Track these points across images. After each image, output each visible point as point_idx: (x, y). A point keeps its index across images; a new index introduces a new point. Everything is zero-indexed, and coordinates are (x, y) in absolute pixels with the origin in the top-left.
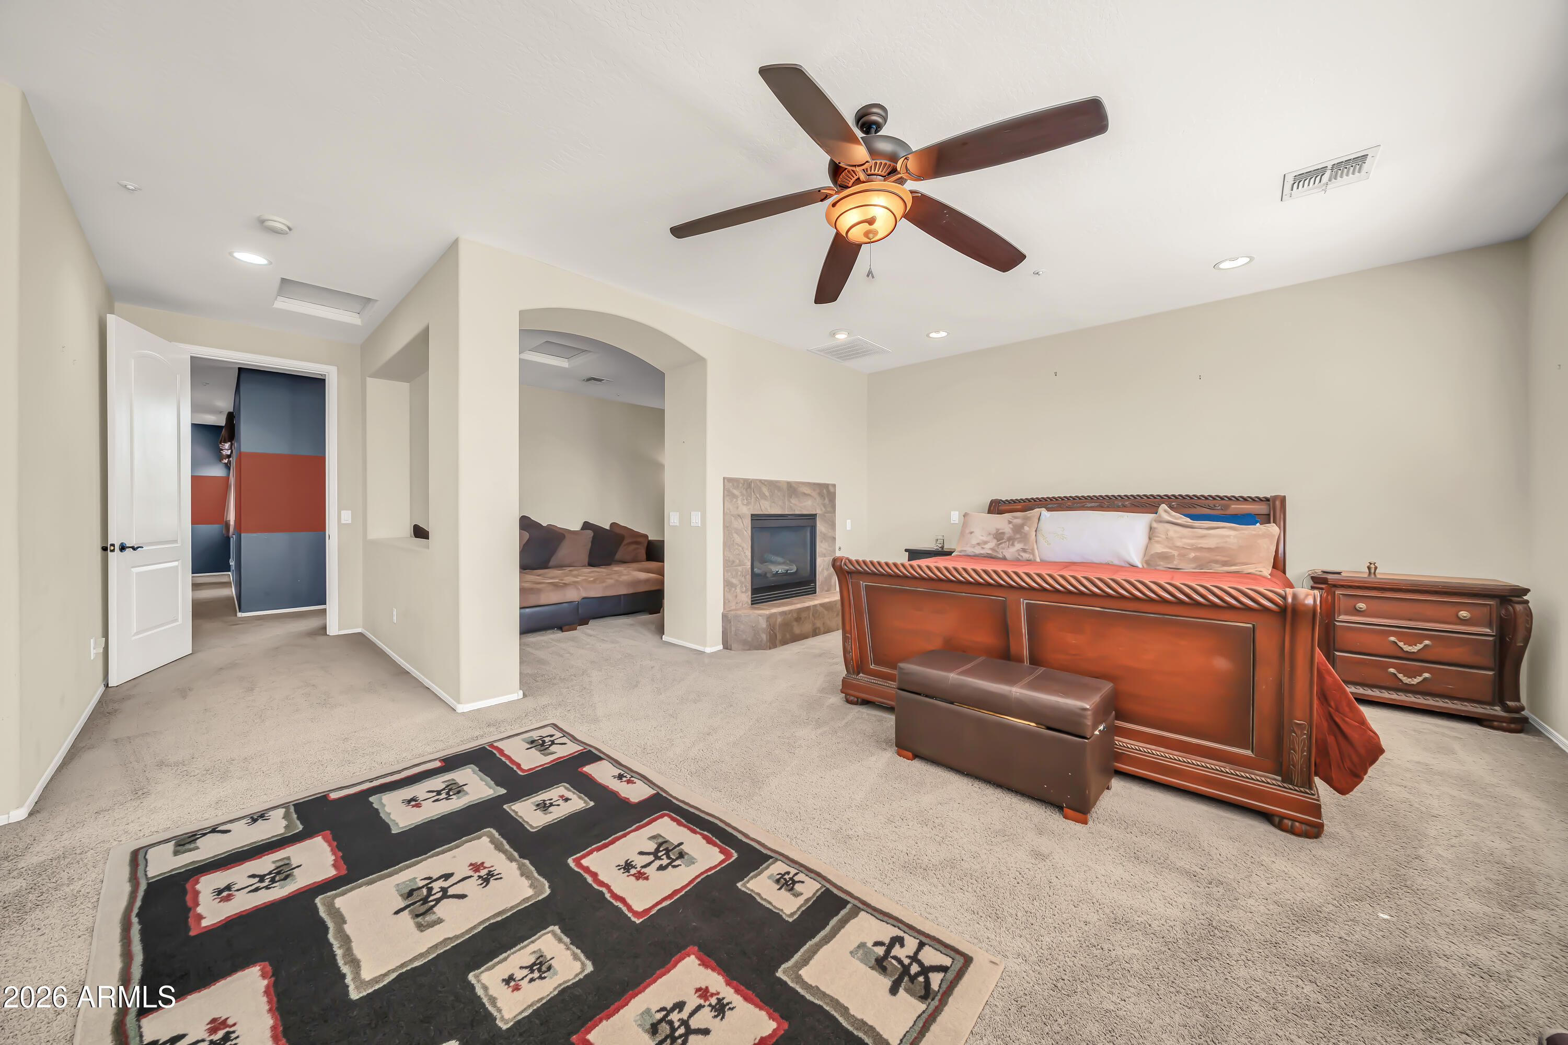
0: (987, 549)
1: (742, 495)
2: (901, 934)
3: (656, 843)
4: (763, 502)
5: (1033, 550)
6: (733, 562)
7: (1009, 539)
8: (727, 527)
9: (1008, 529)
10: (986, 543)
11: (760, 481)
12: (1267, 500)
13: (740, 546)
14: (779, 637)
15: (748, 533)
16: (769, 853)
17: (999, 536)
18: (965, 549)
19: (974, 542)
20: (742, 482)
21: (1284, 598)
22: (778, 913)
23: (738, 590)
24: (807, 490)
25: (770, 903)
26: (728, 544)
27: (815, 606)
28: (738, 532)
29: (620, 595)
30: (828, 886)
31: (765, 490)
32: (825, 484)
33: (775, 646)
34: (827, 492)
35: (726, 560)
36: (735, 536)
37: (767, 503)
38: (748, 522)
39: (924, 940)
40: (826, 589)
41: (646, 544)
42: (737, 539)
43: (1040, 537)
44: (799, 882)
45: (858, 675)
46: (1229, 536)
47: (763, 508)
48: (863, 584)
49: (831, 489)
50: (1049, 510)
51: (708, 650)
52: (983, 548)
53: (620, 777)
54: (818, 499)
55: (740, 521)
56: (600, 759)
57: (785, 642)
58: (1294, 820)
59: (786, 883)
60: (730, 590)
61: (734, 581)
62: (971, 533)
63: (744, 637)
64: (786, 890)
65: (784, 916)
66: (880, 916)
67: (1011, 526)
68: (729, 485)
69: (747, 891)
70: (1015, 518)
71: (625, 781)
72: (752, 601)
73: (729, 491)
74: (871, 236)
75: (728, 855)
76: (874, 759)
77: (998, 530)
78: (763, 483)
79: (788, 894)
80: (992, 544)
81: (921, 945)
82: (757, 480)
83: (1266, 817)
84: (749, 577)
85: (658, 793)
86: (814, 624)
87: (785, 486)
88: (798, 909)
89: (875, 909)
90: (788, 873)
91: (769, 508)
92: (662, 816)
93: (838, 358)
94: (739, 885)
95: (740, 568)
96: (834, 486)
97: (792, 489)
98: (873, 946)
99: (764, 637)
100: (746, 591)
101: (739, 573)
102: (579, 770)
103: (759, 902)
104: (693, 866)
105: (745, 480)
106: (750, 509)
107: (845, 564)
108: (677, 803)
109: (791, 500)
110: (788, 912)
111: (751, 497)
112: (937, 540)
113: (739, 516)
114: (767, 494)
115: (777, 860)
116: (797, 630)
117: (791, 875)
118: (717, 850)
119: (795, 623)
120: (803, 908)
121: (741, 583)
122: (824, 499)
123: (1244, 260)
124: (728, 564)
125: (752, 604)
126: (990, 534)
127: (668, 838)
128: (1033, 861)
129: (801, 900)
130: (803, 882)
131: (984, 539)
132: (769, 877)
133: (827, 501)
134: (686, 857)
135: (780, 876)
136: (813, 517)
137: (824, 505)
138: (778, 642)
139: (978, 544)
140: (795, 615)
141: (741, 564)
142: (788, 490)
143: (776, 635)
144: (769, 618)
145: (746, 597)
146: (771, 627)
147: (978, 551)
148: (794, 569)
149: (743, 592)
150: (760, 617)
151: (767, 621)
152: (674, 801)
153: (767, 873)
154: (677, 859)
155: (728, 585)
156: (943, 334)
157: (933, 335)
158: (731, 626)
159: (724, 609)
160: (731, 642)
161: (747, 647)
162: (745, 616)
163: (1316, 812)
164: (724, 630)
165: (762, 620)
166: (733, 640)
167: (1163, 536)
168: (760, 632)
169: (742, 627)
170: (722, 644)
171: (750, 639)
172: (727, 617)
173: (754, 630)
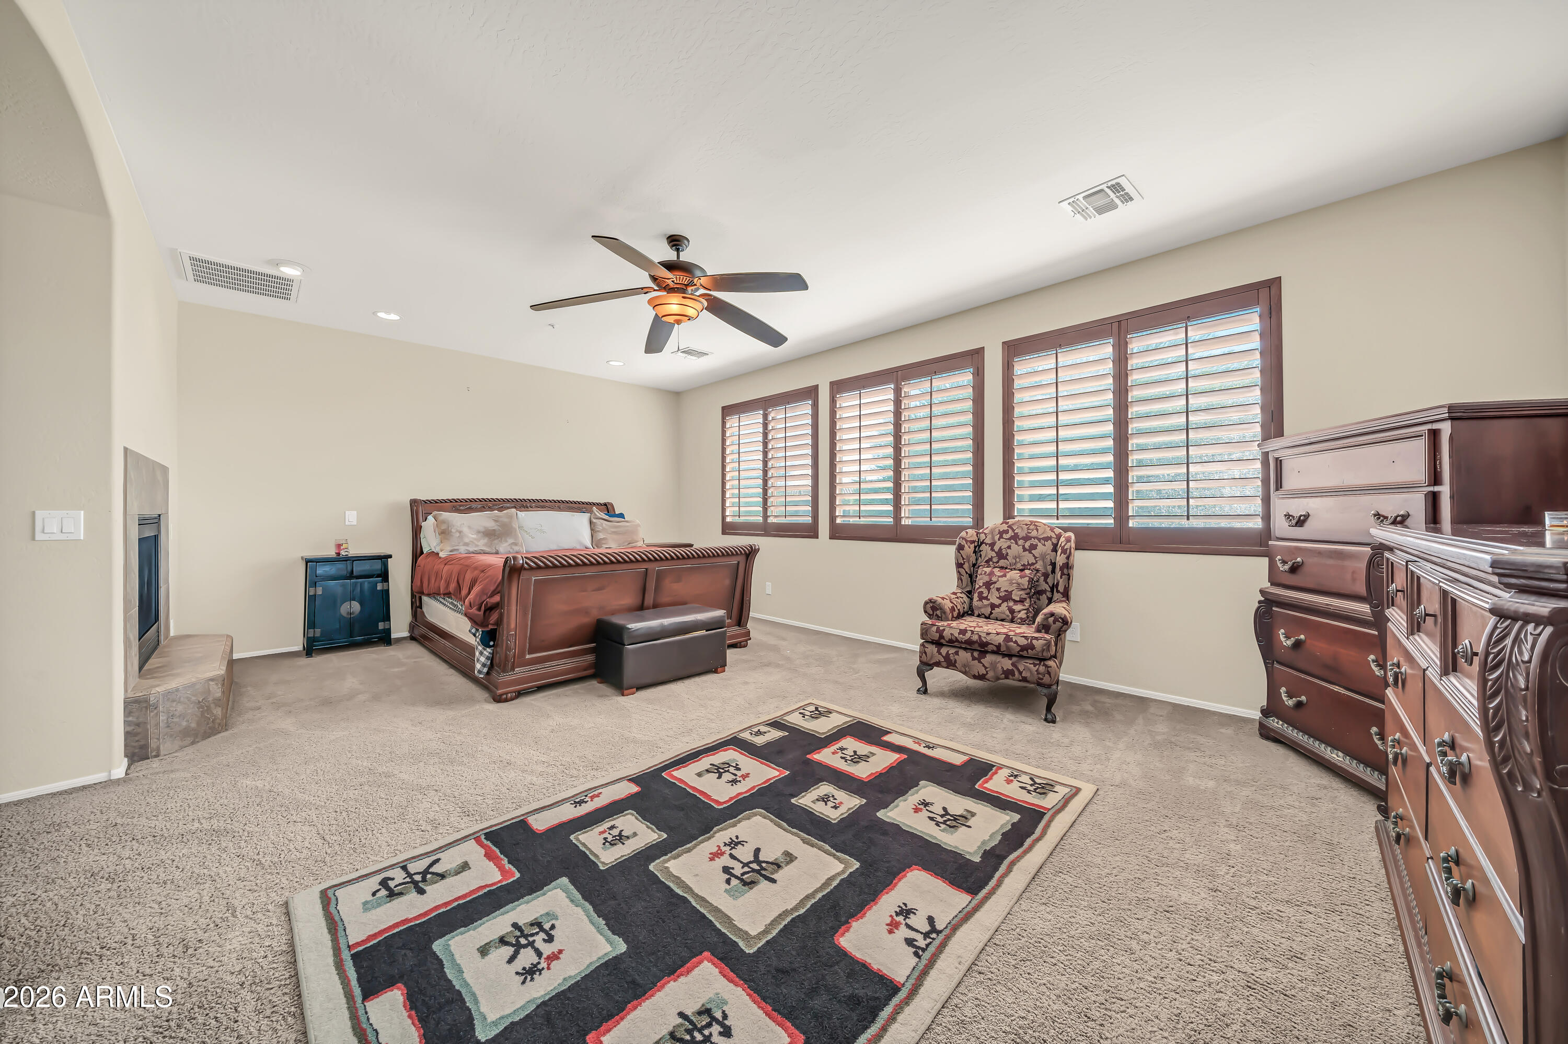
0: (481, 546)
1: (135, 480)
4: (143, 492)
5: (522, 543)
6: (131, 602)
7: (499, 535)
8: (127, 539)
9: (493, 524)
10: (477, 540)
12: (605, 504)
13: (134, 573)
15: (137, 549)
17: (489, 534)
19: (466, 540)
20: (135, 457)
23: (133, 654)
24: (159, 475)
26: (128, 570)
28: (133, 547)
32: (164, 467)
34: (165, 479)
35: (127, 600)
36: (132, 554)
37: (144, 495)
38: (137, 529)
39: (802, 708)
43: (523, 531)
44: (759, 730)
45: (514, 670)
46: (625, 524)
48: (534, 579)
49: (167, 476)
51: (117, 774)
52: (477, 545)
54: (163, 490)
55: (133, 526)
58: (745, 641)
60: (129, 654)
61: (131, 637)
63: (184, 724)
65: (785, 735)
67: (496, 522)
68: (129, 462)
70: (499, 517)
72: (139, 668)
73: (129, 473)
78: (143, 461)
79: (768, 733)
80: (484, 540)
83: (735, 646)
84: (137, 627)
87: (151, 468)
89: (782, 715)
91: (145, 504)
92: (670, 774)
95: (134, 613)
101: (134, 622)
103: (774, 741)
106: (138, 505)
108: (651, 770)
109: (153, 490)
110: (782, 734)
111: (138, 485)
113: (133, 518)
114: (145, 480)
121: (135, 639)
123: (620, 364)
124: (128, 607)
125: (139, 674)
126: (479, 532)
127: (702, 769)
131: (474, 536)
132: (753, 737)
133: (166, 494)
136: (159, 520)
137: (165, 501)
139: (472, 541)
144: (224, 680)
145: (137, 663)
146: (225, 693)
147: (473, 548)
149: (136, 656)
150: (211, 683)
151: (222, 686)
152: (648, 771)
153: (750, 738)
155: (128, 645)
156: (394, 317)
157: (382, 315)
158: (157, 714)
159: (126, 691)
160: (153, 744)
161: (189, 740)
162: (177, 690)
163: (748, 633)
164: (129, 729)
165: (215, 686)
166: (158, 739)
167: (599, 528)
168: (212, 706)
169: (180, 708)
170: (126, 756)
171: (193, 725)
172: (147, 701)
173: (202, 707)
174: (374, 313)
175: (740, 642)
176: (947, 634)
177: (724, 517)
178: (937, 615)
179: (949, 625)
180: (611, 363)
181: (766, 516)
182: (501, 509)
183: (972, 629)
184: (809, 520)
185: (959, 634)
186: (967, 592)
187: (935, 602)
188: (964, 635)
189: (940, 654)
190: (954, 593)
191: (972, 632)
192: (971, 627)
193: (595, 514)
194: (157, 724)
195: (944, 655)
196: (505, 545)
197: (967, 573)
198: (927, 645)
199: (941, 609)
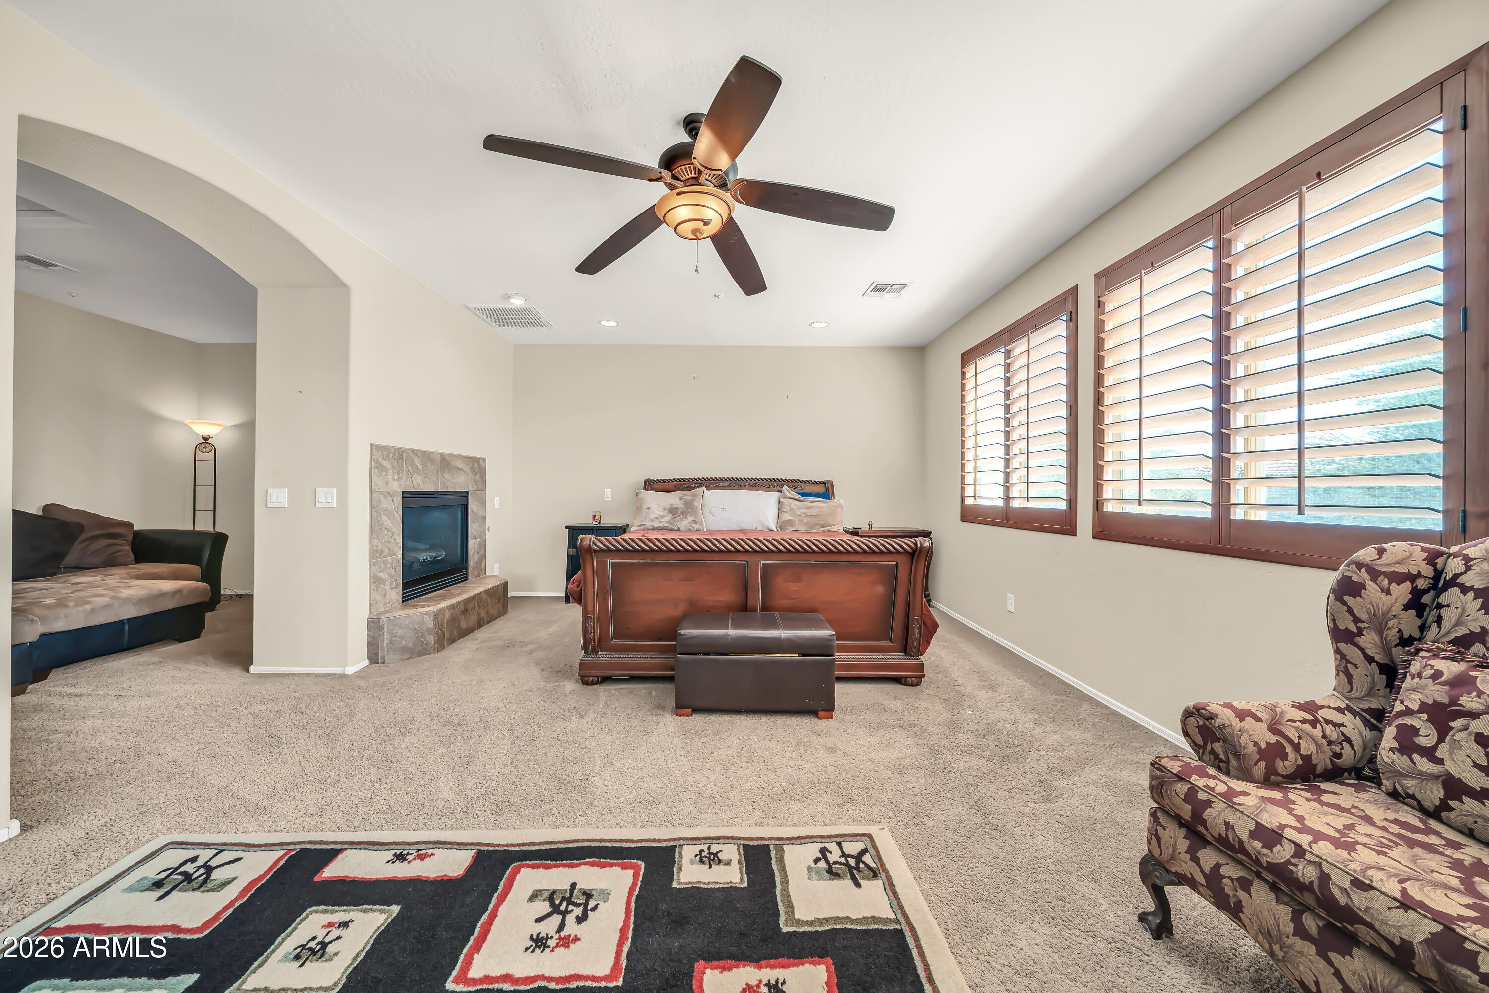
0: (664, 522)
1: (393, 467)
2: (822, 845)
3: (544, 900)
4: (415, 476)
5: (702, 521)
6: (382, 551)
7: (683, 513)
8: (374, 508)
9: (679, 504)
10: (663, 517)
11: (413, 451)
12: (824, 483)
13: (390, 531)
14: (447, 636)
15: (398, 515)
16: (668, 844)
17: (673, 511)
18: (643, 523)
19: (652, 516)
20: (393, 451)
21: (916, 544)
22: (731, 887)
23: (387, 587)
24: (459, 464)
25: (716, 883)
26: (375, 529)
27: (480, 594)
28: (388, 513)
29: (122, 621)
30: (742, 842)
31: (418, 462)
32: (477, 458)
33: (443, 648)
34: (477, 466)
35: (374, 550)
36: (384, 518)
37: (419, 477)
38: (398, 500)
39: (839, 839)
40: (477, 574)
41: (131, 538)
42: (387, 523)
43: (704, 510)
44: (718, 852)
45: (597, 654)
46: (823, 507)
47: (415, 483)
48: (609, 562)
49: (483, 464)
50: (708, 488)
51: (350, 670)
52: (660, 522)
53: (401, 858)
54: (470, 474)
55: (390, 499)
56: (339, 851)
57: (452, 641)
58: (911, 677)
59: (711, 859)
60: (378, 587)
61: (383, 576)
62: (649, 509)
63: (404, 643)
64: (716, 865)
65: (738, 886)
66: (798, 841)
67: (682, 502)
68: (377, 454)
69: (687, 886)
70: (685, 495)
71: (415, 859)
72: (402, 598)
73: (377, 462)
74: (698, 234)
75: (636, 869)
76: (661, 726)
77: (671, 506)
78: (415, 454)
79: (721, 867)
80: (668, 518)
81: (839, 844)
82: (409, 449)
83: (897, 680)
84: (400, 569)
85: (480, 850)
86: (479, 615)
87: (438, 458)
88: (741, 872)
89: (790, 839)
90: (702, 851)
91: (421, 484)
92: (517, 871)
93: (494, 322)
94: (674, 885)
95: (389, 559)
96: (485, 460)
97: (445, 462)
98: (816, 864)
99: (431, 639)
100: (396, 588)
101: (389, 565)
102: (316, 879)
103: (707, 888)
104: (610, 897)
105: (397, 449)
106: (401, 484)
107: (594, 543)
108: (518, 848)
109: (444, 474)
110: (738, 881)
111: (403, 471)
112: (594, 516)
113: (389, 493)
114: (420, 467)
115: (681, 846)
116: (464, 625)
117: (706, 851)
118: (618, 869)
119: (462, 617)
120: (744, 870)
121: (391, 577)
122: (476, 474)
123: (824, 325)
124: (375, 554)
125: (403, 602)
126: (665, 509)
127: (552, 887)
128: (832, 755)
129: (735, 865)
130: (721, 851)
131: (661, 513)
132: (692, 862)
133: (478, 477)
134: (594, 893)
135: (699, 857)
136: (465, 494)
137: (476, 482)
138: (445, 643)
139: (656, 518)
140: (462, 607)
141: (391, 553)
142: (442, 463)
143: (444, 634)
144: (437, 615)
145: (395, 594)
146: (439, 625)
147: (656, 524)
148: (443, 554)
149: (393, 589)
150: (425, 616)
151: (435, 619)
152: (512, 848)
153: (686, 862)
154: (587, 901)
155: (375, 581)
156: (613, 324)
157: (604, 323)
158: (384, 633)
159: (370, 613)
160: (381, 654)
161: (407, 656)
162: (399, 618)
163: (921, 667)
164: (370, 640)
165: (428, 619)
166: (384, 651)
167: (786, 508)
168: (426, 633)
169: (400, 631)
170: (368, 658)
171: (411, 645)
172: (378, 623)
173: (417, 633)
174: (599, 322)
175: (906, 677)
176: (1216, 814)
177: (963, 500)
178: (1212, 752)
179: (1229, 796)
180: (815, 325)
181: (1007, 499)
182: (690, 488)
183: (1304, 839)
184: (1062, 506)
185: (1253, 835)
186: (1369, 711)
187: (1212, 717)
188: (1270, 845)
189: (1196, 860)
190: (1310, 707)
191: (1300, 852)
192: (1305, 829)
193: (784, 493)
194: (384, 640)
195: (1207, 869)
196: (685, 522)
197: (1370, 660)
198: (1164, 820)
199: (1225, 741)
